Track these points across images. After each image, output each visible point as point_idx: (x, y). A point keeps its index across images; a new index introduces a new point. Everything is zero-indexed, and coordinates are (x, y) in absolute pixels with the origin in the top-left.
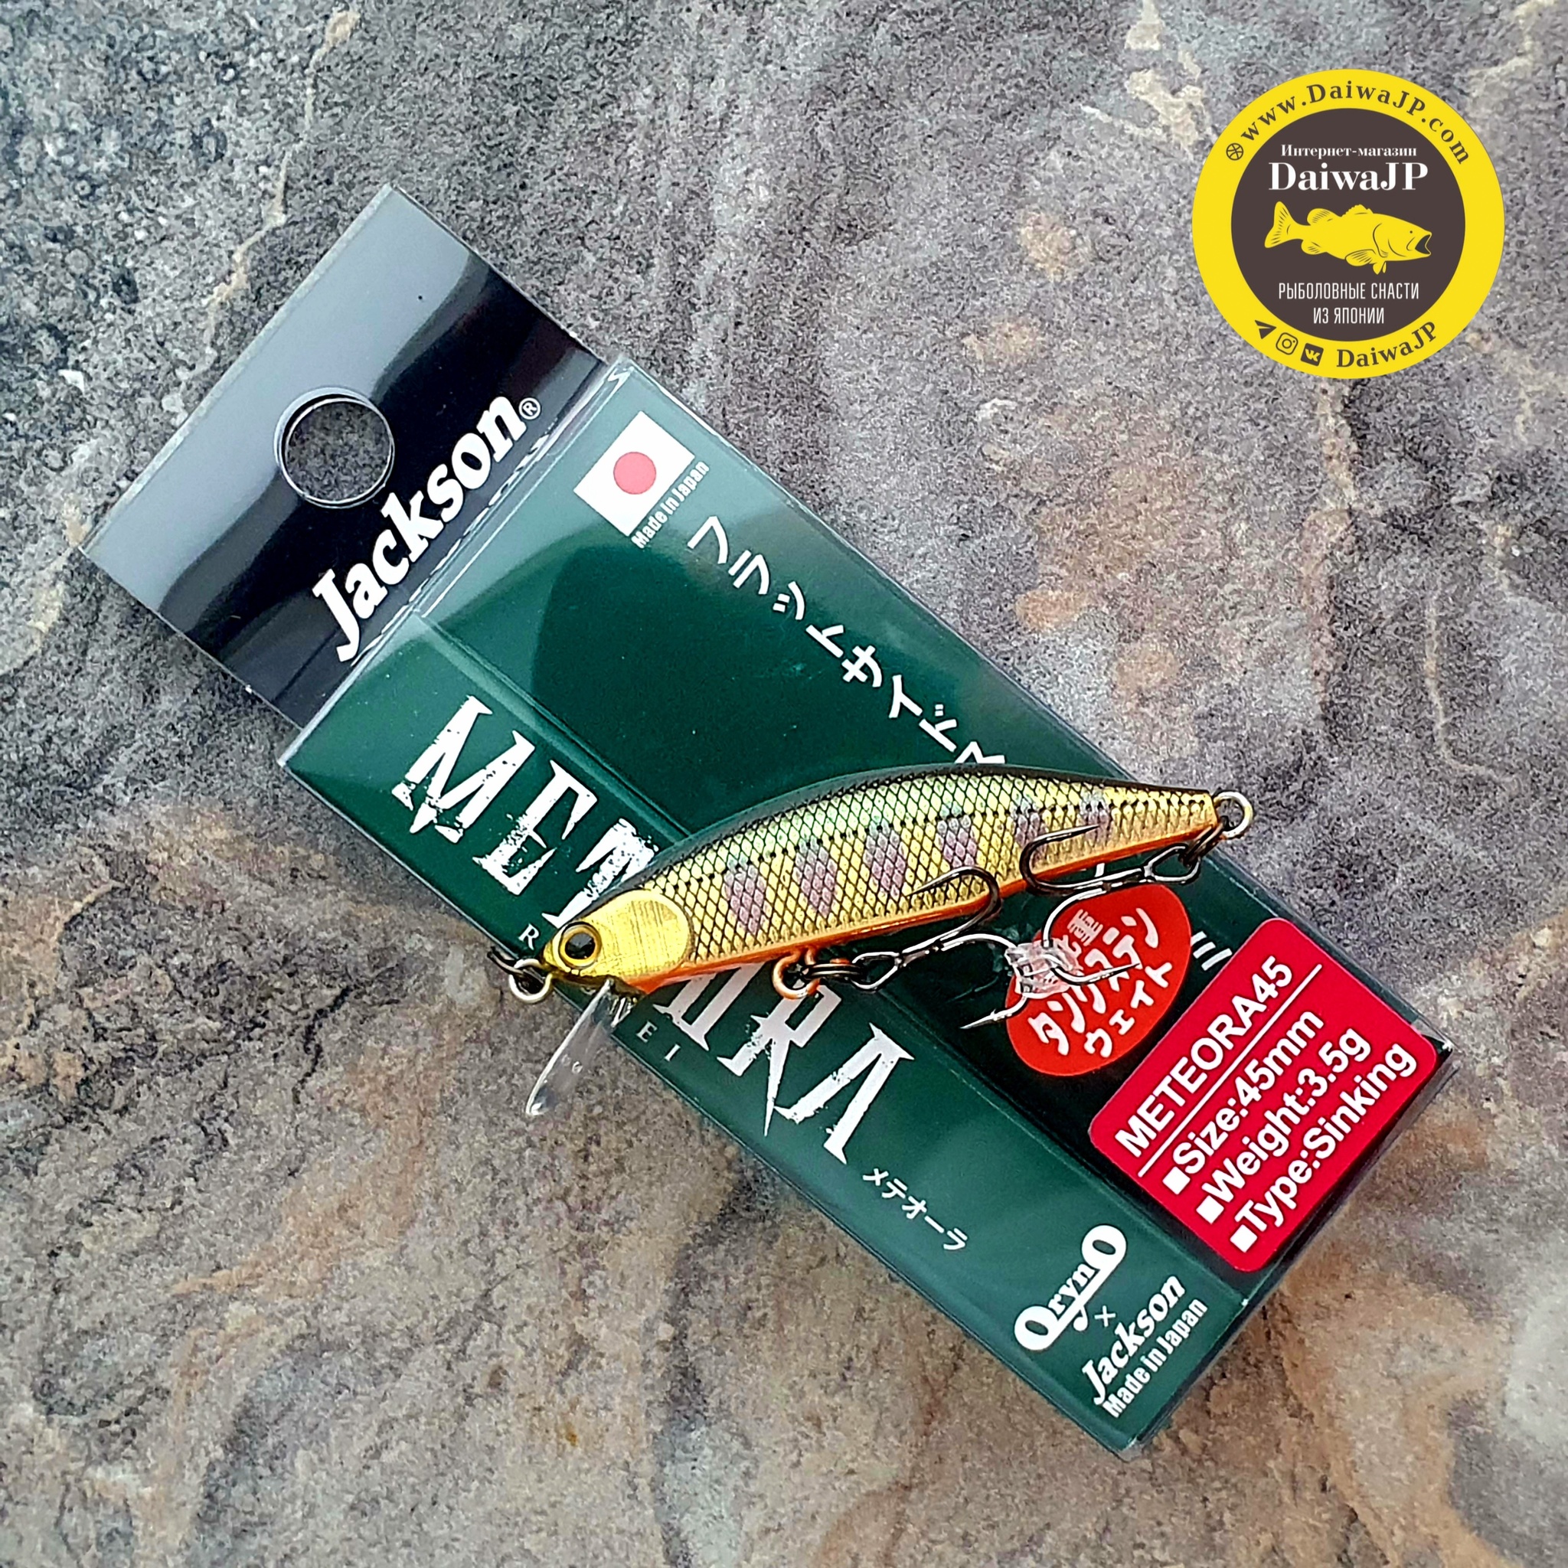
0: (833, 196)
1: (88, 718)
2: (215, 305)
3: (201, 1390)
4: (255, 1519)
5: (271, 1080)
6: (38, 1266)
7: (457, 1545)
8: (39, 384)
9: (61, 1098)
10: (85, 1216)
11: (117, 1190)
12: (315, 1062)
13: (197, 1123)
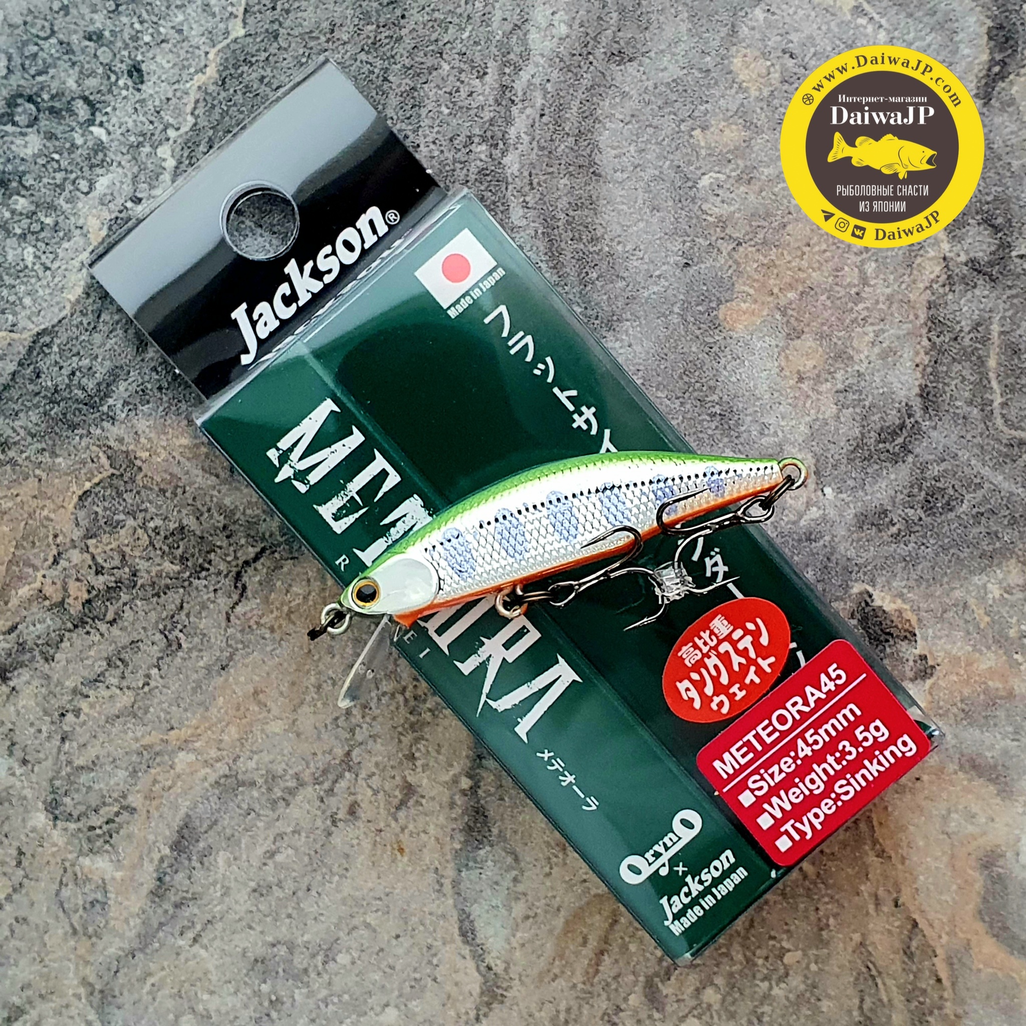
0: (609, 31)
1: (99, 360)
2: (195, 88)
3: (157, 808)
4: (190, 896)
5: (212, 606)
6: (52, 723)
7: (322, 918)
8: (76, 135)
9: (72, 612)
10: (85, 690)
11: (107, 674)
12: (241, 595)
13: (161, 632)
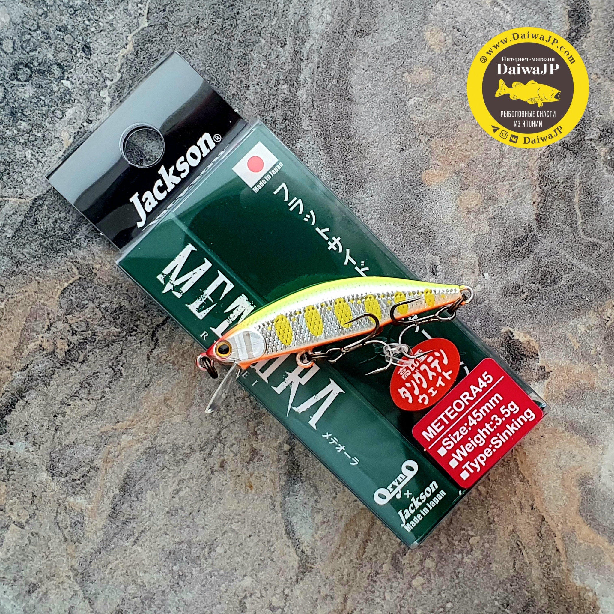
0: (355, 19)
1: (71, 213)
2: (121, 57)
3: (111, 468)
4: (131, 517)
5: (139, 351)
6: (49, 421)
7: (207, 527)
8: (54, 85)
9: (59, 357)
10: (68, 402)
11: (80, 392)
12: (156, 345)
13: (110, 367)
